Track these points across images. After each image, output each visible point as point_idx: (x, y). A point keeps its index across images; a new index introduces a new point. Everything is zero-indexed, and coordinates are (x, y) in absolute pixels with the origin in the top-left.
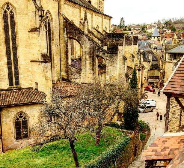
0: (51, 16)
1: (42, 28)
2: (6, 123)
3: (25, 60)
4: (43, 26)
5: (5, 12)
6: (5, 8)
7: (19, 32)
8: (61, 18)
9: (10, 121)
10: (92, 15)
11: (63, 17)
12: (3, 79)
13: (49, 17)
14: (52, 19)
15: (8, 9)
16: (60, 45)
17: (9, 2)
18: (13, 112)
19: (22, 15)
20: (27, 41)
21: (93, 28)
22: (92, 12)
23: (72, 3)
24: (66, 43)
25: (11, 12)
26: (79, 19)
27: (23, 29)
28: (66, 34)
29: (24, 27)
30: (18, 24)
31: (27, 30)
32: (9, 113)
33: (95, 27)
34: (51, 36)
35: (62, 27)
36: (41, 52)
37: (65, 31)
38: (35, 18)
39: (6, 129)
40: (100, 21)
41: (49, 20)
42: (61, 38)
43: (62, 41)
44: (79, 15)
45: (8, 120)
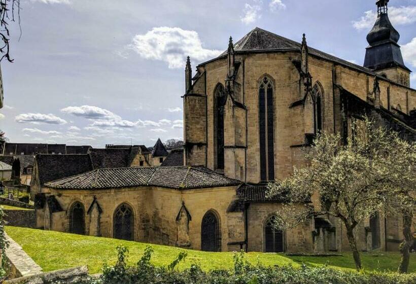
0: (322, 89)
1: (309, 99)
2: (253, 227)
3: (283, 146)
4: (309, 98)
5: (262, 86)
6: (263, 81)
7: (277, 109)
8: (338, 90)
9: (260, 225)
10: (388, 89)
11: (340, 90)
12: (253, 169)
13: (320, 90)
14: (323, 92)
15: (266, 82)
16: (334, 128)
17: (268, 73)
18: (263, 212)
19: (282, 88)
20: (287, 120)
21: (390, 107)
22: (387, 84)
23: (354, 72)
24: (344, 124)
25: (269, 85)
26: (366, 93)
27: (283, 105)
28: (344, 111)
29: (284, 102)
30: (277, 99)
31: (288, 105)
32: (258, 213)
33: (395, 106)
34: (322, 115)
35: (338, 102)
36: (305, 132)
37: (343, 108)
38: (298, 88)
39: (254, 236)
40: (402, 99)
41: (319, 94)
42: (336, 118)
43: (337, 123)
44: (365, 88)
45: (257, 222)
